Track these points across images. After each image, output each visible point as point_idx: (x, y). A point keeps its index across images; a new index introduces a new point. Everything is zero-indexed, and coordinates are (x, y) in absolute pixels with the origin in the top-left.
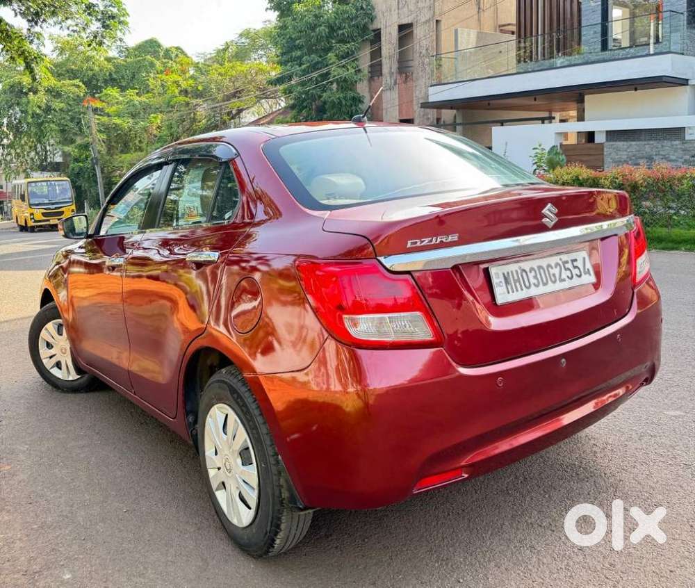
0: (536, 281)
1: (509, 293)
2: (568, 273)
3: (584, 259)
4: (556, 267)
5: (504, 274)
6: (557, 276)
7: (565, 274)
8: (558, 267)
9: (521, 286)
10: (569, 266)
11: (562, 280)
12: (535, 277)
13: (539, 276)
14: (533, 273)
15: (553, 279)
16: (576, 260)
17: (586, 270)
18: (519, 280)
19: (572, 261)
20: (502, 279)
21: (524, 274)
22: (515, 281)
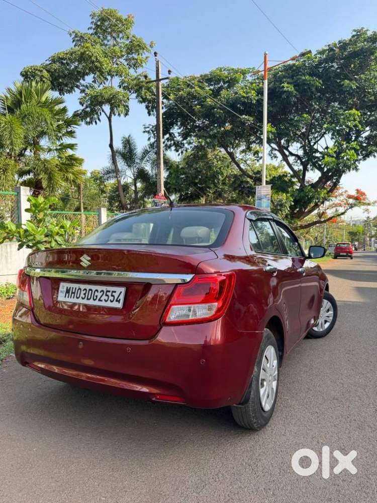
0: (84, 296)
1: (65, 297)
2: (106, 298)
3: (121, 292)
4: (101, 292)
5: (67, 288)
6: (98, 298)
7: (104, 297)
8: (102, 293)
9: (74, 296)
10: (109, 294)
11: (100, 300)
12: (85, 294)
13: (87, 295)
14: (85, 292)
15: (95, 298)
16: (115, 292)
17: (118, 299)
18: (74, 293)
19: (113, 292)
20: (65, 290)
21: (79, 291)
22: (72, 293)
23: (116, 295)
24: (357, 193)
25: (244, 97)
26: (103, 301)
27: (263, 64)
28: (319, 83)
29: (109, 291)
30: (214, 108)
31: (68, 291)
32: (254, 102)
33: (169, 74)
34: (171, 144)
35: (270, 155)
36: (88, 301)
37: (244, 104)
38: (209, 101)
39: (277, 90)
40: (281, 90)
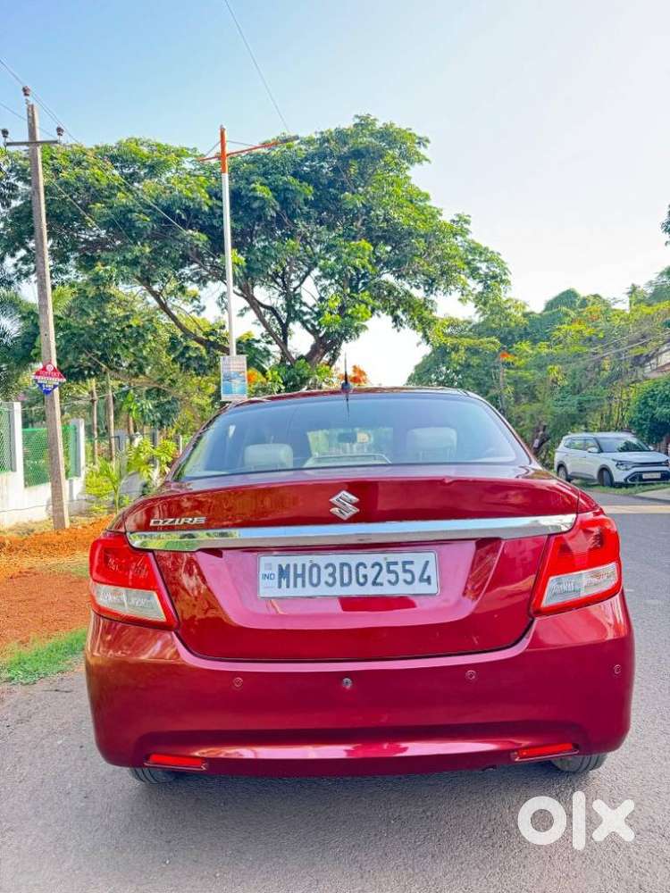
0: (331, 580)
1: (280, 586)
2: (392, 577)
3: (427, 563)
4: (373, 566)
5: (280, 566)
6: (370, 580)
7: (384, 577)
8: (377, 568)
9: (303, 582)
10: (398, 568)
11: (374, 583)
12: (332, 575)
13: (337, 575)
14: (330, 570)
15: (362, 580)
16: (412, 563)
17: (425, 577)
18: (303, 575)
19: (405, 563)
20: (276, 571)
21: (315, 570)
22: (296, 576)
23: (417, 570)
24: (354, 371)
25: (187, 198)
26: (386, 583)
27: (220, 145)
28: (309, 191)
29: (396, 563)
30: (131, 211)
31: (283, 573)
32: (206, 209)
33: (59, 134)
34: (30, 269)
35: (220, 305)
36: (345, 588)
37: (187, 210)
38: (122, 199)
39: (243, 193)
40: (250, 195)
